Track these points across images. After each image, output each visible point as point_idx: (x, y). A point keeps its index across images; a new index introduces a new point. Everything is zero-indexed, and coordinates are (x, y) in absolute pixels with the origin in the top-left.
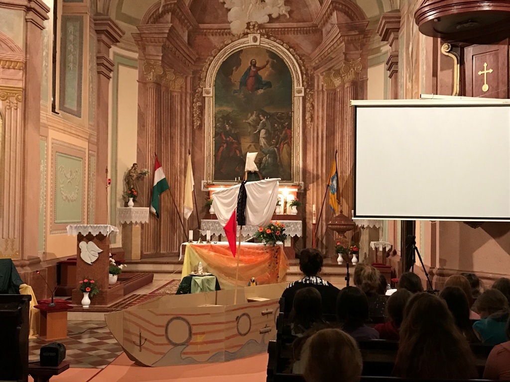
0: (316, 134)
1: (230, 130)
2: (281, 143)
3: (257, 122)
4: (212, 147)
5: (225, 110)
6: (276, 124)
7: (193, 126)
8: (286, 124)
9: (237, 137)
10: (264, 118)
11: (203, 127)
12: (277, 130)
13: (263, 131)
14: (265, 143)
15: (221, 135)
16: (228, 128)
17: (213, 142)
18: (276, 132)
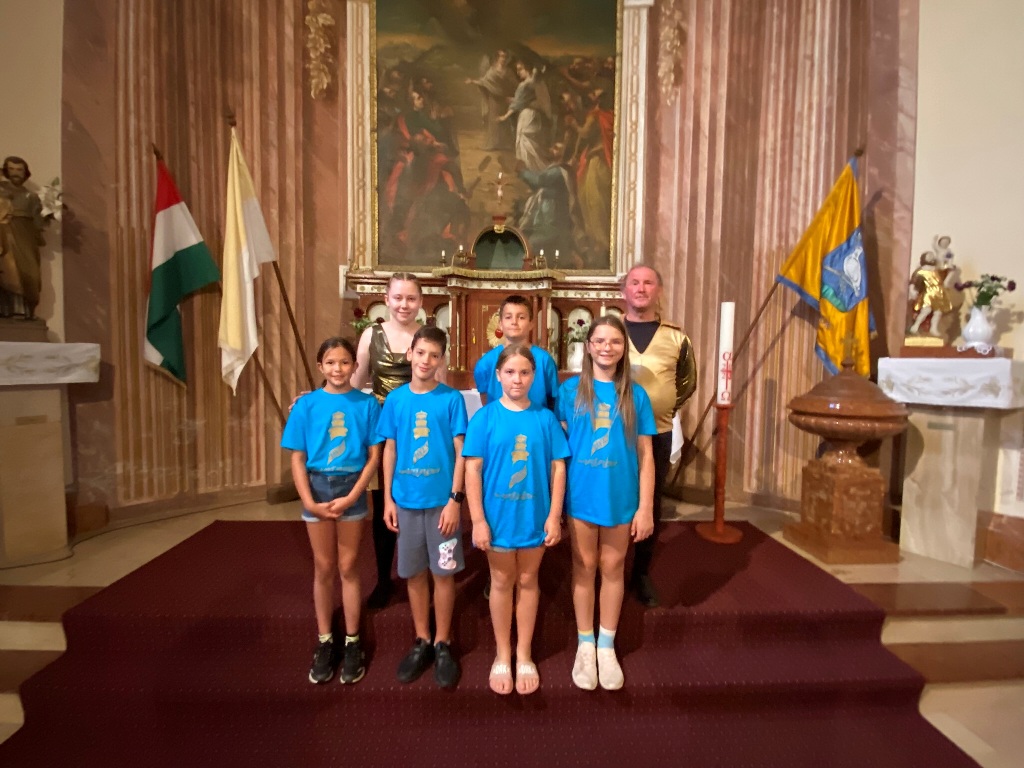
0: (690, 124)
1: (426, 108)
2: (580, 152)
3: (507, 85)
4: (370, 161)
5: (407, 46)
6: (566, 91)
7: (306, 89)
8: (598, 92)
9: (447, 132)
10: (531, 73)
11: (340, 98)
12: (570, 112)
13: (526, 116)
14: (534, 153)
15: (396, 125)
16: (418, 103)
17: (372, 146)
18: (567, 118)
